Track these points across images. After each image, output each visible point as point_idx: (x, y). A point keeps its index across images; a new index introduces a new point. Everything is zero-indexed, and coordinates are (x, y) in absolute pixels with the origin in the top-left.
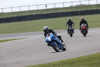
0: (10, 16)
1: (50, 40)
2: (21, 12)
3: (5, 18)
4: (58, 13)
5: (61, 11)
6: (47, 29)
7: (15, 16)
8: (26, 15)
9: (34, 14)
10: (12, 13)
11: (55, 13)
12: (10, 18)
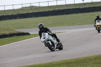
0: (47, 10)
2: (57, 6)
3: (41, 12)
5: (98, 6)
7: (52, 10)
8: (62, 9)
9: (70, 8)
10: (49, 7)
11: (91, 7)
12: (46, 12)
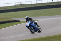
1: (28, 26)
4: (59, 5)
6: (28, 18)
